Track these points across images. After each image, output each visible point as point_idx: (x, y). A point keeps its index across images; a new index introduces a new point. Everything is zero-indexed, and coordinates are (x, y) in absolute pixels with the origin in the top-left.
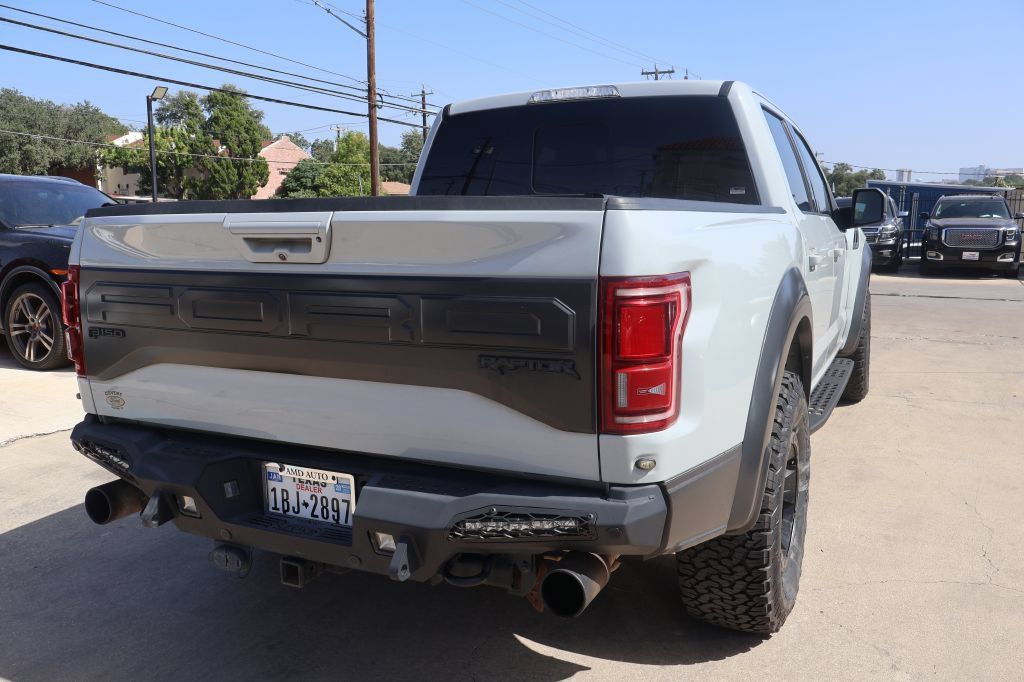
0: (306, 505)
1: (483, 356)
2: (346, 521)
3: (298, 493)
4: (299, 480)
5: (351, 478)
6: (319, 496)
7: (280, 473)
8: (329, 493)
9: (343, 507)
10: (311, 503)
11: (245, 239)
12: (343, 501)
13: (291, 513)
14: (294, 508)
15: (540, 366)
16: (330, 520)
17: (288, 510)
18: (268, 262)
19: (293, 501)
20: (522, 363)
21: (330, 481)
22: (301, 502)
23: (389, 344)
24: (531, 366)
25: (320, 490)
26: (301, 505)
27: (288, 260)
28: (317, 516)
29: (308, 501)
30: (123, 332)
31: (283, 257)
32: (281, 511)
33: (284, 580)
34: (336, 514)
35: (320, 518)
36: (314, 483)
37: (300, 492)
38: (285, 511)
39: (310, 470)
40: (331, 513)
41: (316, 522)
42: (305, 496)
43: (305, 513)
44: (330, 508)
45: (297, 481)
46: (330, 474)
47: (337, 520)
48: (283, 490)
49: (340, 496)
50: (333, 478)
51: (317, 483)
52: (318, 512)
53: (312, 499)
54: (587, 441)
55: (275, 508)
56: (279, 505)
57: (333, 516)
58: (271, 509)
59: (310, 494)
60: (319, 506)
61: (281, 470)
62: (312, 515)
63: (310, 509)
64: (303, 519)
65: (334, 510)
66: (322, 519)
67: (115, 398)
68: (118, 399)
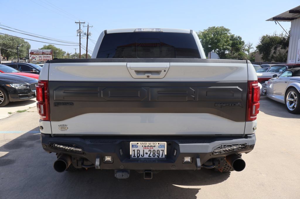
0: (147, 153)
1: (216, 103)
2: (162, 156)
3: (144, 150)
4: (145, 146)
5: (166, 143)
6: (152, 150)
7: (137, 145)
8: (156, 149)
9: (161, 153)
10: (149, 153)
11: (135, 71)
12: (161, 150)
13: (141, 157)
14: (142, 155)
15: (233, 105)
16: (156, 157)
17: (139, 156)
18: (142, 78)
19: (141, 153)
20: (228, 104)
21: (157, 144)
22: (145, 153)
23: (186, 101)
24: (230, 105)
25: (153, 148)
26: (145, 154)
27: (150, 78)
28: (151, 156)
29: (147, 152)
30: (73, 103)
31: (148, 77)
32: (136, 157)
33: (145, 178)
34: (158, 155)
35: (152, 157)
36: (151, 146)
37: (145, 150)
38: (138, 157)
39: (150, 142)
40: (156, 154)
41: (151, 158)
42: (146, 151)
43: (146, 156)
44: (156, 153)
45: (144, 146)
46: (157, 143)
47: (159, 157)
48: (138, 150)
49: (160, 149)
50: (159, 144)
51: (152, 146)
52: (151, 155)
53: (149, 151)
54: (242, 124)
55: (134, 156)
56: (136, 155)
57: (157, 156)
58: (132, 157)
60: (152, 153)
61: (138, 144)
62: (149, 156)
63: (148, 154)
64: (145, 158)
65: (157, 154)
66: (153, 157)
67: (63, 127)
68: (65, 127)
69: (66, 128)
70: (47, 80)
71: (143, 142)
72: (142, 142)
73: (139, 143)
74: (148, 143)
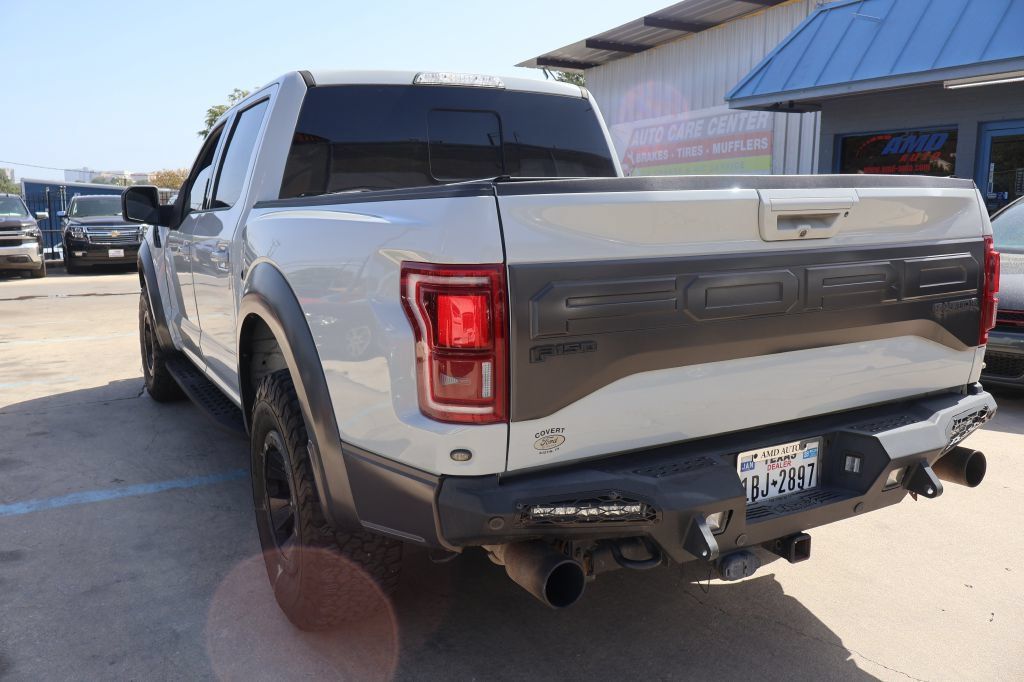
0: (775, 483)
2: (810, 484)
3: (768, 475)
4: (772, 461)
6: (787, 470)
7: (754, 460)
8: (797, 463)
9: (808, 473)
10: (780, 480)
12: (809, 465)
13: (760, 498)
14: (763, 492)
15: (963, 306)
16: (795, 489)
17: (757, 496)
18: (788, 240)
19: (762, 486)
21: (802, 449)
22: (771, 481)
25: (789, 463)
26: (770, 486)
27: (806, 237)
28: (785, 491)
29: (777, 478)
30: (595, 342)
31: (803, 234)
34: (801, 481)
36: (786, 457)
37: (771, 473)
38: (753, 499)
39: (785, 446)
40: (797, 481)
41: (785, 497)
42: (775, 475)
43: (774, 492)
44: (796, 478)
45: (769, 462)
47: (801, 488)
48: (753, 477)
49: (806, 463)
51: (788, 456)
52: (785, 486)
53: (781, 475)
56: (749, 495)
57: (799, 484)
59: (779, 470)
60: (787, 480)
61: (756, 456)
62: (780, 491)
63: (778, 486)
64: (772, 500)
65: (799, 478)
66: (790, 492)
67: (549, 438)
68: (555, 437)
69: (561, 439)
70: (500, 261)
71: (770, 449)
72: (765, 450)
73: (759, 452)
74: (780, 447)
